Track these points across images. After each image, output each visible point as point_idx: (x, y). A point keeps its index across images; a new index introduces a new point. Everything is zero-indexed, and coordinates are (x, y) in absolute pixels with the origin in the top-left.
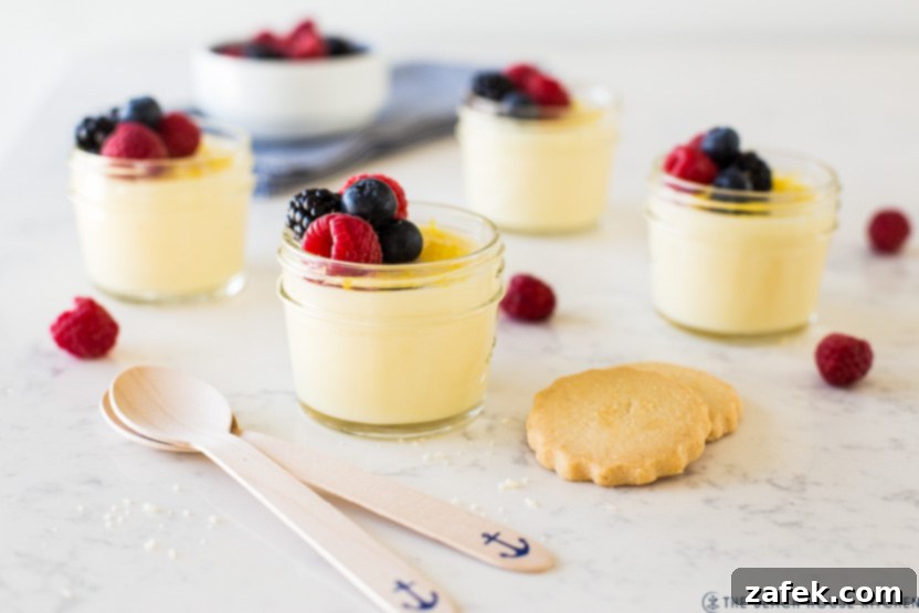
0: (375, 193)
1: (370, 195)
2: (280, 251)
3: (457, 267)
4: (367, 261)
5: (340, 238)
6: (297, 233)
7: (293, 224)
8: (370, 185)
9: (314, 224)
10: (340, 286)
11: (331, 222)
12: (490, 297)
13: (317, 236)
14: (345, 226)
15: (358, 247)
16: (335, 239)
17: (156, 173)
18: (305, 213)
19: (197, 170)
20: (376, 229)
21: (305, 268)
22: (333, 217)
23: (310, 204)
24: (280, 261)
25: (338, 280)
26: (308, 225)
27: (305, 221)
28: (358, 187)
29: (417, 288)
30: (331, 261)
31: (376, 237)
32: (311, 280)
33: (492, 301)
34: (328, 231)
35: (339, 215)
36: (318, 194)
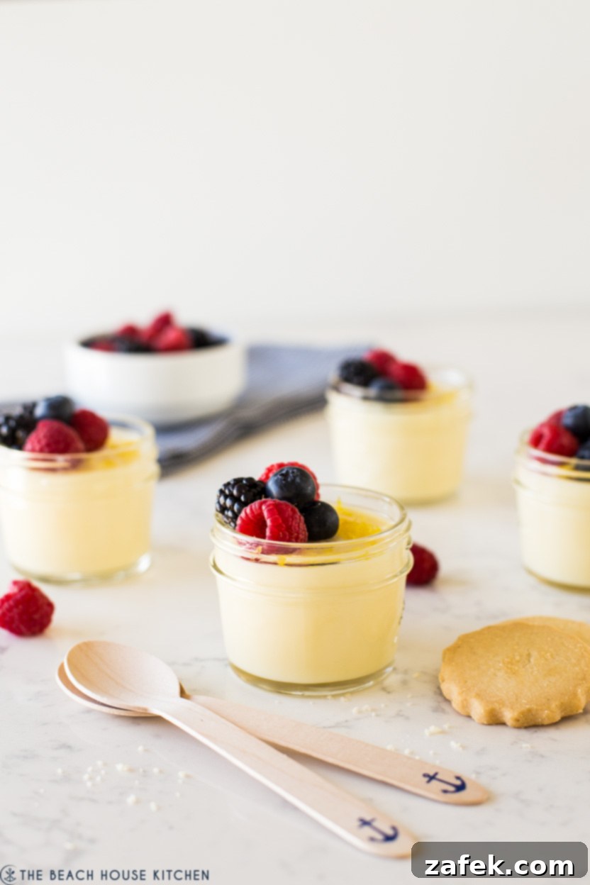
0: (298, 480)
1: (293, 481)
2: (212, 530)
3: (374, 543)
4: (297, 540)
5: (272, 521)
6: (227, 517)
7: (223, 509)
8: (293, 472)
9: (248, 509)
10: (275, 564)
11: (264, 508)
12: (400, 569)
13: (251, 519)
14: (275, 510)
15: (289, 528)
16: (269, 522)
17: (75, 466)
18: (235, 499)
20: (301, 511)
21: (243, 548)
22: (265, 502)
23: (240, 492)
24: (214, 540)
25: (273, 558)
26: (240, 511)
27: (236, 507)
28: (282, 475)
30: (266, 542)
31: (302, 518)
32: (248, 559)
33: (401, 572)
34: (261, 515)
35: (270, 501)
36: (244, 482)
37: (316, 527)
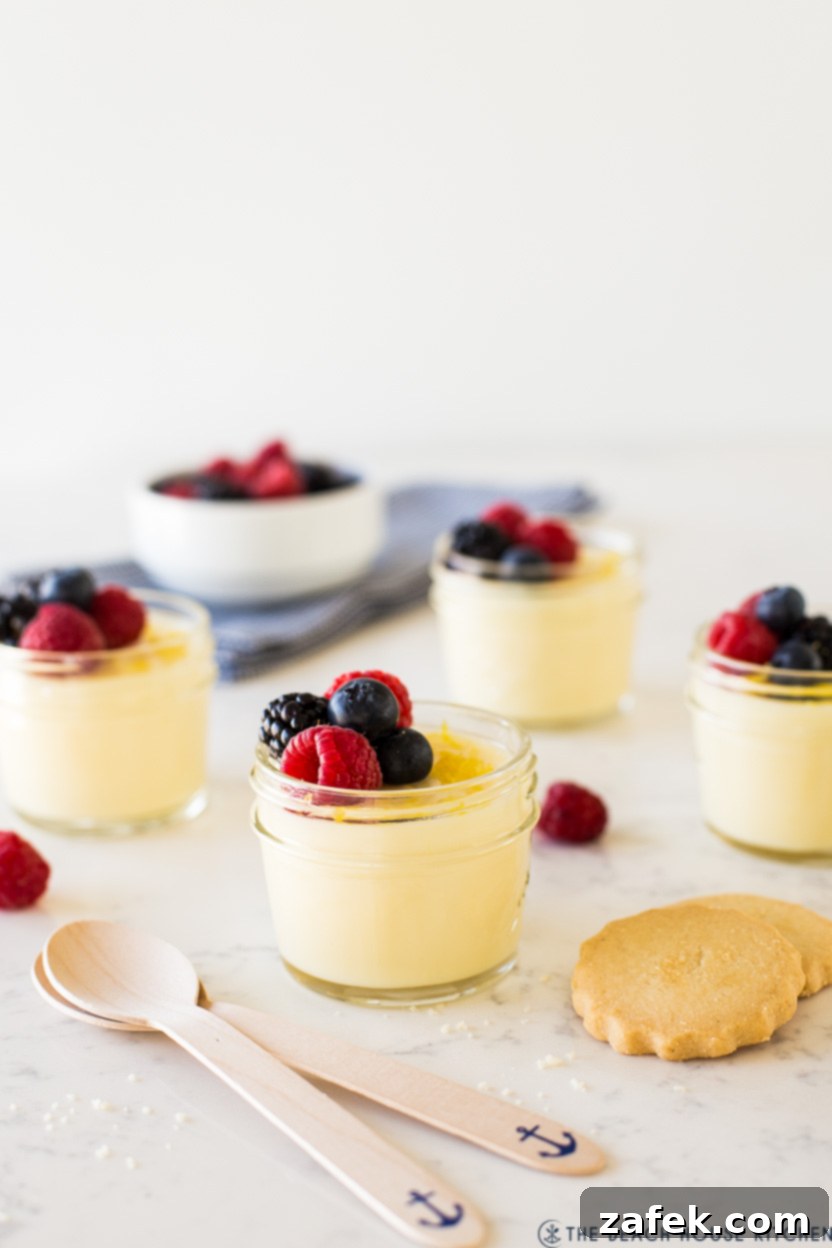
0: (370, 698)
1: (364, 699)
2: (253, 773)
3: (478, 788)
4: (363, 786)
5: (327, 758)
6: (273, 749)
7: (268, 738)
8: (364, 687)
9: (296, 740)
10: (330, 819)
11: (316, 737)
12: (520, 824)
13: (299, 755)
14: (334, 742)
15: (351, 768)
16: (322, 760)
17: (90, 669)
18: (284, 725)
19: (141, 662)
20: (372, 744)
21: (286, 796)
22: (319, 730)
23: (289, 713)
24: (253, 785)
25: (327, 810)
26: (287, 740)
27: (284, 735)
28: (349, 691)
29: (427, 818)
30: (318, 788)
31: (374, 754)
32: (293, 812)
33: (522, 829)
34: (313, 748)
35: (326, 728)
36: (298, 699)
37: (397, 766)
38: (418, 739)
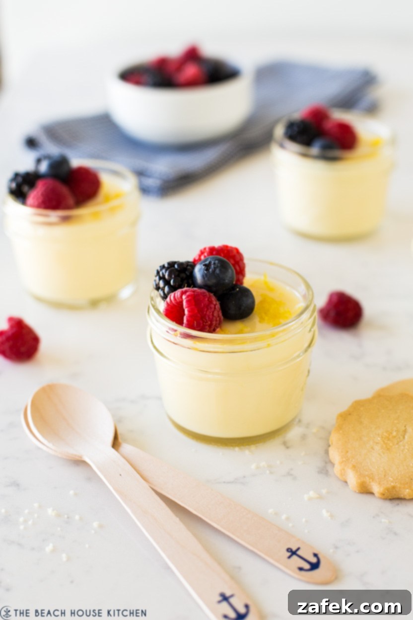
0: (217, 272)
1: (214, 271)
2: (148, 311)
5: (190, 311)
6: (160, 296)
7: (158, 287)
8: (214, 264)
9: (172, 295)
11: (184, 298)
13: (174, 305)
14: (194, 300)
15: (203, 317)
16: (186, 312)
17: (65, 220)
18: (167, 282)
19: (96, 217)
20: (218, 299)
22: (186, 292)
23: (170, 275)
24: (148, 319)
26: (169, 293)
27: (167, 289)
28: (205, 265)
30: (183, 329)
32: (169, 341)
34: (181, 302)
35: (190, 290)
36: (176, 266)
37: (233, 310)
38: (246, 293)
